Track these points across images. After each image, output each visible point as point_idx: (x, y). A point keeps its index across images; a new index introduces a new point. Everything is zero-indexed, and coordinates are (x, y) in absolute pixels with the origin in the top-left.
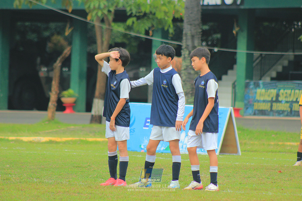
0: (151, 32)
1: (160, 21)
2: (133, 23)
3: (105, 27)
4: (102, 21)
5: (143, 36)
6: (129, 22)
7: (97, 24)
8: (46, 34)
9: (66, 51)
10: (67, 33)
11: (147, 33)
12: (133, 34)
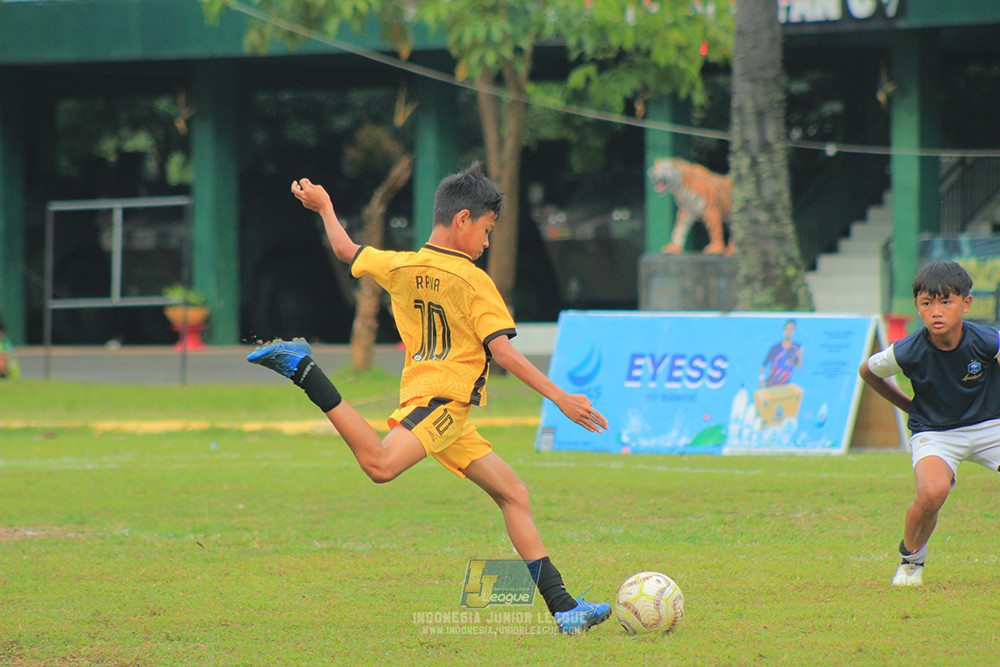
0: (639, 107)
1: (667, 73)
2: (588, 80)
3: (508, 96)
4: (499, 79)
5: (617, 118)
6: (577, 78)
7: (484, 89)
8: (342, 122)
9: (399, 172)
10: (401, 116)
11: (629, 108)
12: (590, 114)
